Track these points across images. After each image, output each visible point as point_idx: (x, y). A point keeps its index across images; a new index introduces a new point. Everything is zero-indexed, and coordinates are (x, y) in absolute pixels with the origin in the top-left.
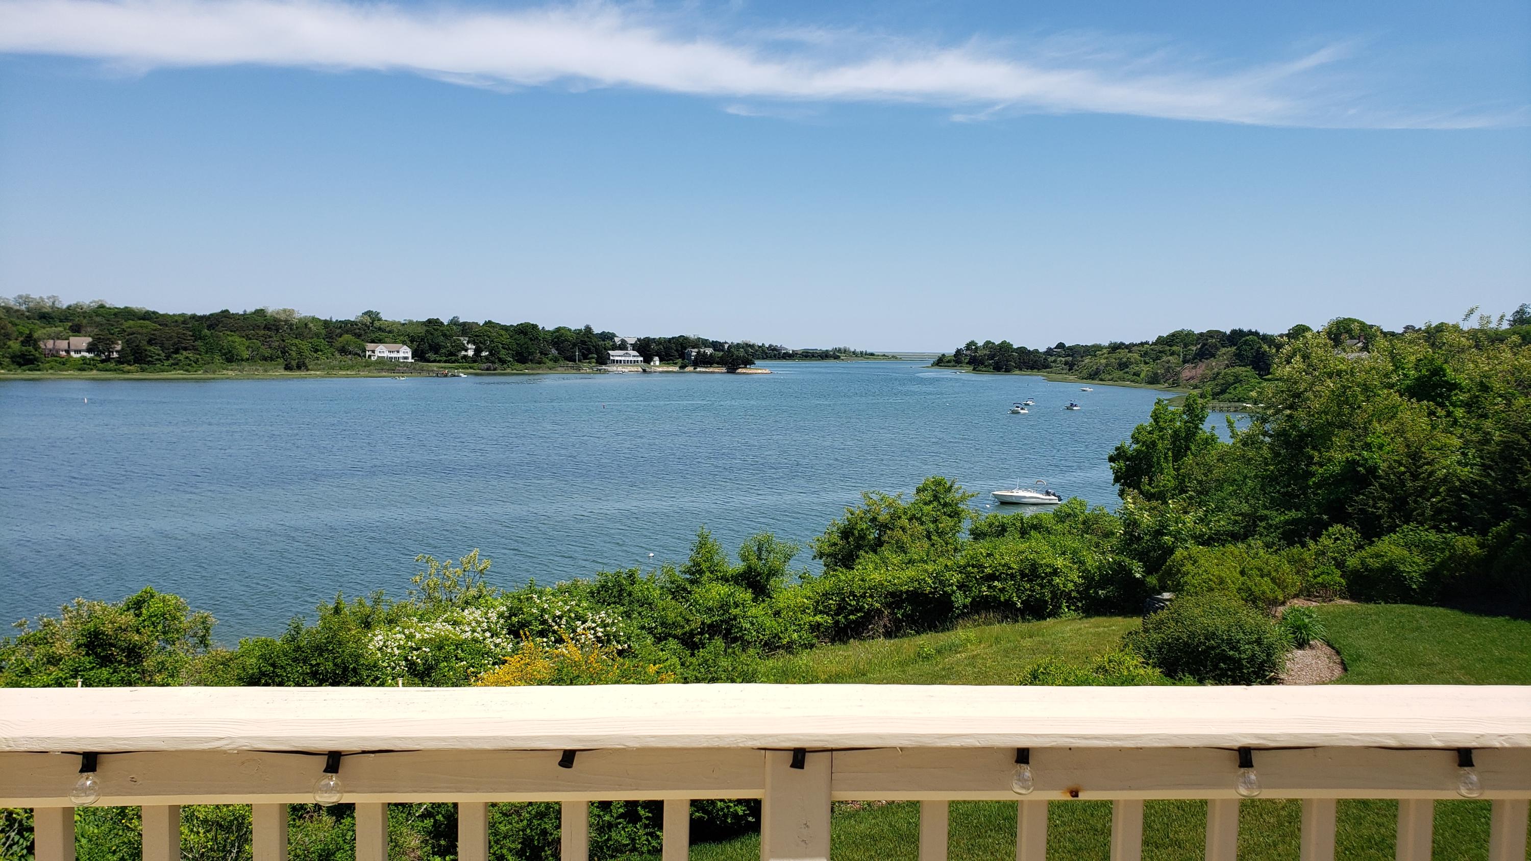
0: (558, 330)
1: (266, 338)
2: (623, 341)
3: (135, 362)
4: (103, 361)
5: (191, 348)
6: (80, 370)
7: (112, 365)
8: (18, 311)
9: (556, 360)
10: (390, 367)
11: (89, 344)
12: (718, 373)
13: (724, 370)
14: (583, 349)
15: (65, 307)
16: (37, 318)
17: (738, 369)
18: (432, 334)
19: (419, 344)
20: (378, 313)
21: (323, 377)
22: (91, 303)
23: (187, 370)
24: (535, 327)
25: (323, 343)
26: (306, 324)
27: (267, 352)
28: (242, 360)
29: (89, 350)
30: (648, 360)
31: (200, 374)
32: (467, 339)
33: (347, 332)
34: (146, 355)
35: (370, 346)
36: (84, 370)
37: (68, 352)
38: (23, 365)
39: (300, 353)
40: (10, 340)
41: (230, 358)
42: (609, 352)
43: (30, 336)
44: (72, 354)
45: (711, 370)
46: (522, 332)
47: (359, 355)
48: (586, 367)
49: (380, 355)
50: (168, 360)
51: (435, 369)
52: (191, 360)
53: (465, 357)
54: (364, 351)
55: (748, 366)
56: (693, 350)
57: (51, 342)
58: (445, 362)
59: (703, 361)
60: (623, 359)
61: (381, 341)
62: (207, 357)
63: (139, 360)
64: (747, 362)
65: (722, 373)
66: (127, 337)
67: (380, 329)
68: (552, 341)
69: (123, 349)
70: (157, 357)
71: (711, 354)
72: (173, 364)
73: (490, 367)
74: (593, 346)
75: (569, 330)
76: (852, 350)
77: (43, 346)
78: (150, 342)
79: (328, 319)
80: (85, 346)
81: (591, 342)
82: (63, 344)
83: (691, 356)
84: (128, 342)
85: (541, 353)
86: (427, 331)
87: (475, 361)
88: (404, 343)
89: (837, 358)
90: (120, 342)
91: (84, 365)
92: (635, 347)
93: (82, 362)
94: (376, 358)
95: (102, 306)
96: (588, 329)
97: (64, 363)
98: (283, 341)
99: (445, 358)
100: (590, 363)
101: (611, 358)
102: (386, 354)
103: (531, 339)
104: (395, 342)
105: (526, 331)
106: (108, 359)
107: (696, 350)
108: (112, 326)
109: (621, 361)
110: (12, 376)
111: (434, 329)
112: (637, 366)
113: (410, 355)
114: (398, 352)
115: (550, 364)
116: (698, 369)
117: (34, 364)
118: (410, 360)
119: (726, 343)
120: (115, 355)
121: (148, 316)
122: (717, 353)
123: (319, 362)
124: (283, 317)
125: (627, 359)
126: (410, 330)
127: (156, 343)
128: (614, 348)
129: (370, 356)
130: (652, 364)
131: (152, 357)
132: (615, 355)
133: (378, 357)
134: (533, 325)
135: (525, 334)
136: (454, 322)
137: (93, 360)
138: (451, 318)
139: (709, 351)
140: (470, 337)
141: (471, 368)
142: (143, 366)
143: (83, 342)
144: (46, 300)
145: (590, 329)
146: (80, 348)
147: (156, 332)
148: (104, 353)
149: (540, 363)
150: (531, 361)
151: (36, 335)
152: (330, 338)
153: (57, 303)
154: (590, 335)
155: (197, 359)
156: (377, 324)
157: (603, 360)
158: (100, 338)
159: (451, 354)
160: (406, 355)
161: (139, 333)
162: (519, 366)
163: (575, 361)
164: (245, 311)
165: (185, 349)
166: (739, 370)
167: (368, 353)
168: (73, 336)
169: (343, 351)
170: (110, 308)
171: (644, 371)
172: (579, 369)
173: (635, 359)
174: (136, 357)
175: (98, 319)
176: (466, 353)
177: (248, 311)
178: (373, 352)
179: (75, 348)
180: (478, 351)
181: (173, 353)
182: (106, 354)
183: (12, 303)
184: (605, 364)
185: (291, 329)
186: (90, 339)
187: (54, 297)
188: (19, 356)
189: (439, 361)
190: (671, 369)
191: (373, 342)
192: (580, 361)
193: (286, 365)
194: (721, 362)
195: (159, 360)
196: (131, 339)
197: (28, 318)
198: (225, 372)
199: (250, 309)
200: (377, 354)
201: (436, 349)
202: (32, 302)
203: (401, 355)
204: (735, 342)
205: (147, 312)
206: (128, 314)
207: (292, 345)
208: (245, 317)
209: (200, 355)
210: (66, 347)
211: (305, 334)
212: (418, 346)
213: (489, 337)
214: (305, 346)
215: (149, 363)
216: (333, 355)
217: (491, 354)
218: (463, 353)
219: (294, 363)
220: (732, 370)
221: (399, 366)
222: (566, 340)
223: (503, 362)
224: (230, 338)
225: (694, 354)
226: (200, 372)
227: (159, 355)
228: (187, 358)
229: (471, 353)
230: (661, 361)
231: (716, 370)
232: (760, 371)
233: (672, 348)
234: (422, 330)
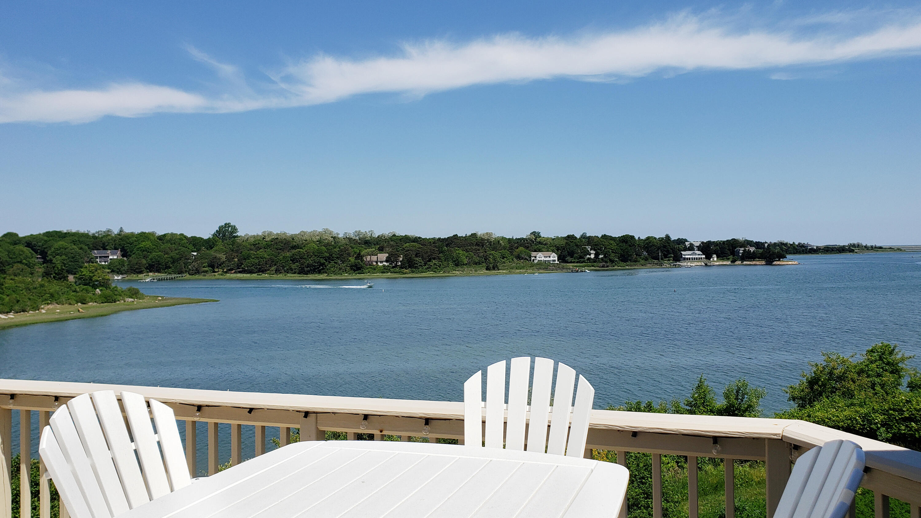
0: (648, 238)
1: (476, 251)
2: (691, 245)
3: (409, 268)
4: (393, 267)
5: (437, 258)
6: (382, 273)
7: (397, 270)
8: (355, 240)
9: (646, 259)
10: (545, 266)
11: (387, 257)
12: (759, 265)
13: (763, 263)
14: (664, 251)
15: (377, 236)
16: (363, 243)
17: (773, 262)
18: (569, 245)
19: (562, 252)
20: (539, 233)
21: (506, 274)
22: (389, 233)
23: (435, 272)
24: (632, 237)
25: (507, 253)
26: (499, 242)
27: (477, 259)
28: (464, 265)
29: (387, 261)
30: (708, 257)
31: (441, 274)
32: (590, 247)
33: (521, 246)
34: (415, 263)
35: (533, 254)
36: (384, 273)
37: (377, 262)
38: (356, 271)
39: (494, 259)
40: (350, 257)
41: (458, 264)
42: (682, 252)
43: (359, 254)
44: (379, 263)
45: (754, 263)
46: (624, 241)
47: (528, 260)
48: (666, 263)
49: (539, 259)
50: (425, 265)
51: (571, 267)
52: (437, 265)
53: (589, 259)
54: (530, 257)
55: (781, 260)
56: (741, 249)
57: (369, 257)
58: (577, 262)
59: (748, 256)
60: (691, 257)
61: (540, 251)
62: (445, 263)
63: (411, 266)
64: (781, 256)
65: (762, 265)
66: (405, 253)
67: (540, 243)
68: (644, 246)
69: (403, 260)
70: (420, 264)
71: (754, 251)
72: (428, 268)
73: (604, 265)
74: (671, 249)
75: (655, 238)
76: (864, 245)
77: (365, 259)
78: (416, 256)
79: (511, 237)
80: (385, 259)
81: (669, 246)
82: (374, 258)
83: (739, 253)
84: (405, 256)
85: (637, 255)
86: (566, 243)
87: (595, 262)
88: (553, 251)
89: (852, 251)
90: (402, 256)
91: (385, 270)
92: (699, 248)
93: (383, 268)
94: (537, 261)
95: (394, 235)
96: (668, 237)
97: (374, 269)
98: (486, 252)
99: (577, 260)
100: (669, 260)
101: (683, 256)
102: (543, 259)
103: (630, 246)
104: (548, 251)
105: (627, 240)
106: (396, 266)
107: (743, 249)
108: (399, 246)
109: (690, 258)
110: (350, 277)
111: (570, 242)
112: (701, 262)
113: (556, 259)
114: (550, 257)
115: (642, 262)
116: (745, 263)
117: (361, 270)
118: (557, 262)
119: (766, 243)
120: (399, 264)
121: (417, 240)
122: (760, 250)
123: (505, 265)
124: (486, 237)
125: (694, 257)
126: (556, 243)
127: (419, 256)
128: (686, 249)
129: (533, 260)
130: (711, 260)
131: (417, 264)
132: (686, 254)
133: (538, 260)
134: (631, 236)
135: (626, 242)
136: (583, 236)
137: (389, 267)
138: (582, 234)
139: (752, 249)
140: (592, 246)
141: (593, 266)
142: (413, 269)
143: (383, 256)
144: (368, 233)
145: (669, 237)
146: (382, 260)
147: (419, 249)
148: (394, 263)
149: (636, 261)
150: (630, 260)
151: (362, 254)
152: (511, 249)
153: (373, 234)
154: (669, 241)
155: (440, 265)
156: (538, 240)
157: (678, 258)
158: (392, 254)
159: (581, 257)
160: (554, 259)
161: (411, 250)
162: (622, 264)
163: (659, 260)
164: (466, 235)
165: (434, 259)
166: (775, 263)
167: (532, 258)
168: (380, 253)
169: (519, 257)
170: (398, 236)
171: (706, 265)
172: (661, 265)
173: (700, 257)
174: (409, 264)
175: (392, 243)
176: (590, 257)
177: (468, 235)
178: (535, 257)
179: (380, 260)
180: (597, 255)
181: (428, 261)
182: (395, 263)
183: (352, 236)
184: (679, 261)
185: (490, 245)
186: (387, 255)
187: (372, 231)
188: (354, 266)
189: (574, 262)
190: (725, 263)
191: (535, 251)
192: (662, 259)
193: (487, 267)
194: (761, 257)
195: (421, 266)
196: (407, 254)
197: (359, 244)
198: (454, 272)
199: (469, 234)
200: (538, 258)
201: (571, 254)
202: (361, 234)
203: (551, 259)
204: (773, 242)
205: (416, 238)
206: (406, 239)
207: (490, 254)
208: (466, 238)
209: (442, 262)
210: (376, 260)
211: (498, 248)
212: (561, 253)
213: (604, 245)
214: (497, 254)
215: (416, 267)
216: (513, 260)
217: (605, 257)
218: (588, 256)
219: (491, 266)
220: (769, 263)
221: (550, 266)
222: (654, 245)
223: (612, 261)
224: (457, 252)
225: (741, 251)
226: (441, 273)
227: (421, 263)
228: (435, 264)
229: (592, 256)
230: (717, 257)
231: (758, 263)
232: (790, 263)
233: (726, 248)
234: (564, 242)
